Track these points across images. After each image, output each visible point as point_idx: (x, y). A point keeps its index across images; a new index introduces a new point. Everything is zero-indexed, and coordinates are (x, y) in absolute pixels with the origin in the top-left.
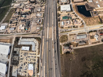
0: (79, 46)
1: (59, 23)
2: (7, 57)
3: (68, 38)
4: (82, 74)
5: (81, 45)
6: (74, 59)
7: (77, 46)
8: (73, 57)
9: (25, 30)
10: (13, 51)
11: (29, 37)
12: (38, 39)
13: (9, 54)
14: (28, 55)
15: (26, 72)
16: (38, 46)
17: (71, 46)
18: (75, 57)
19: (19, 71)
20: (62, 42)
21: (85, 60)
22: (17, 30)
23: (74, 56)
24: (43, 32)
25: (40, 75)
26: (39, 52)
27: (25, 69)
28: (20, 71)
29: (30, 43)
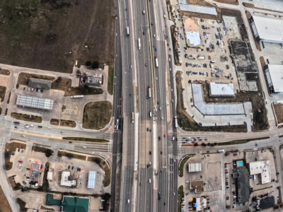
0: (53, 78)
1: (106, 184)
2: (267, 60)
3: (80, 114)
4: (65, 8)
5: (46, 78)
6: (77, 47)
7: (60, 79)
8: (78, 52)
9: (244, 160)
10: (258, 81)
11: (221, 133)
12: (188, 122)
13: (265, 68)
14: (207, 70)
15: (203, 27)
16: (185, 100)
17: (77, 85)
18: (75, 49)
19: (222, 29)
20: (105, 105)
21: (49, 36)
22: (275, 157)
23: (75, 52)
24: (175, 152)
25: (168, 21)
26: (178, 80)
27: (208, 35)
28: (218, 30)
29: (211, 108)
